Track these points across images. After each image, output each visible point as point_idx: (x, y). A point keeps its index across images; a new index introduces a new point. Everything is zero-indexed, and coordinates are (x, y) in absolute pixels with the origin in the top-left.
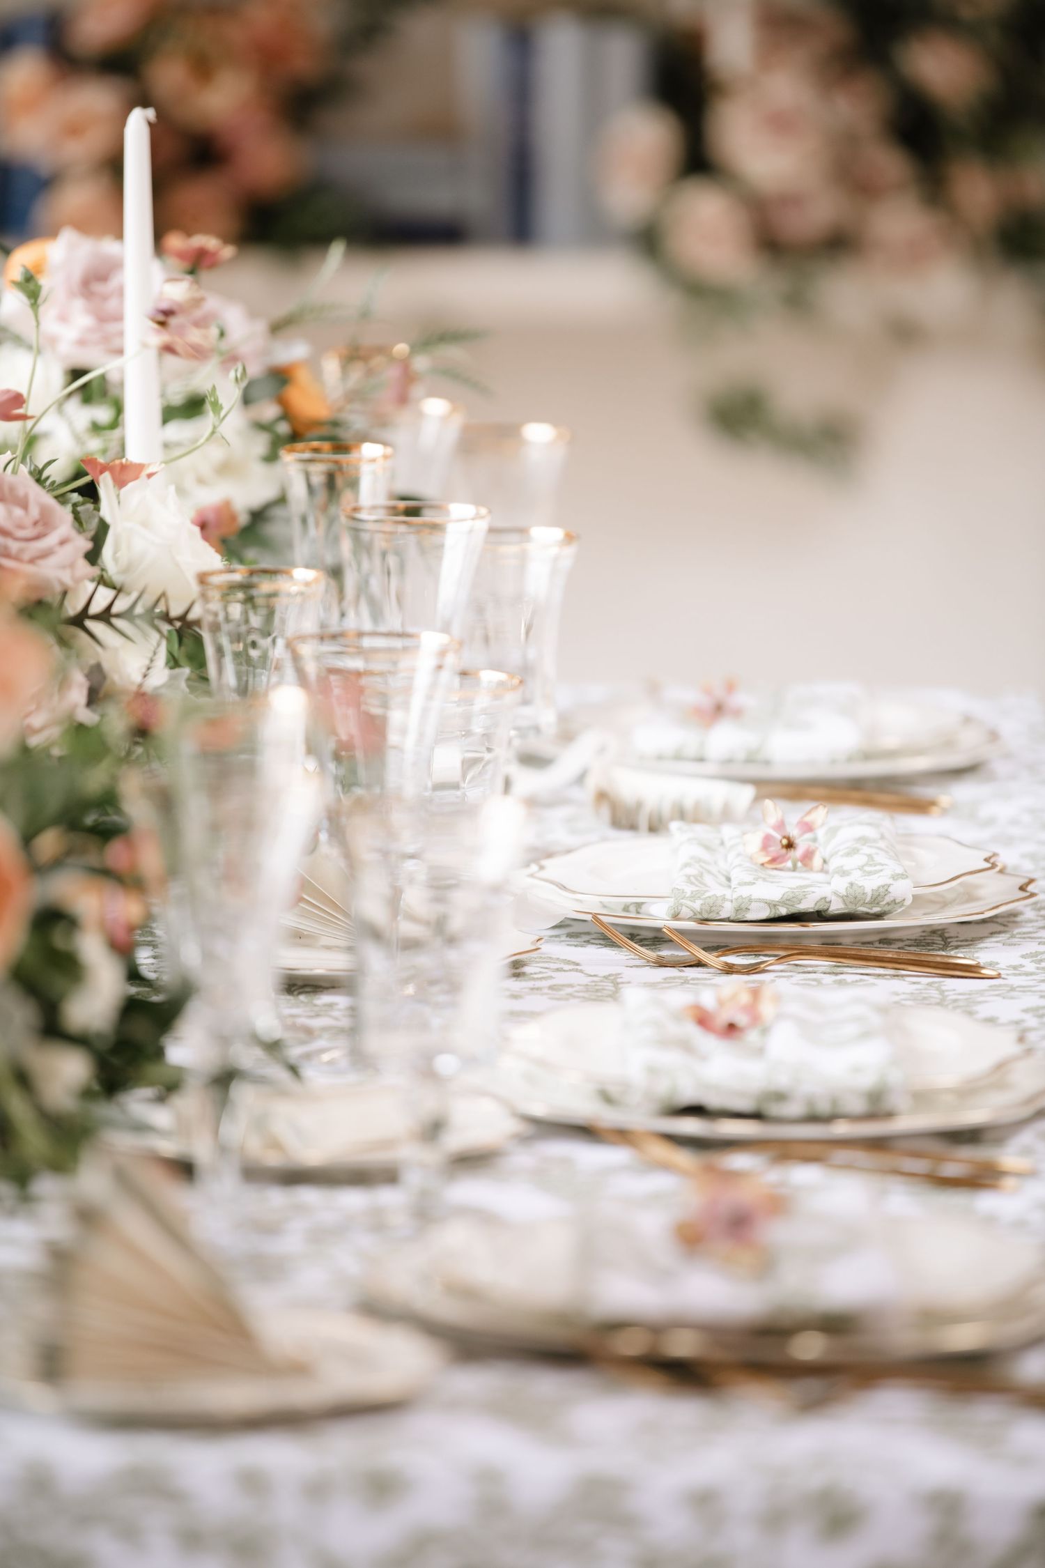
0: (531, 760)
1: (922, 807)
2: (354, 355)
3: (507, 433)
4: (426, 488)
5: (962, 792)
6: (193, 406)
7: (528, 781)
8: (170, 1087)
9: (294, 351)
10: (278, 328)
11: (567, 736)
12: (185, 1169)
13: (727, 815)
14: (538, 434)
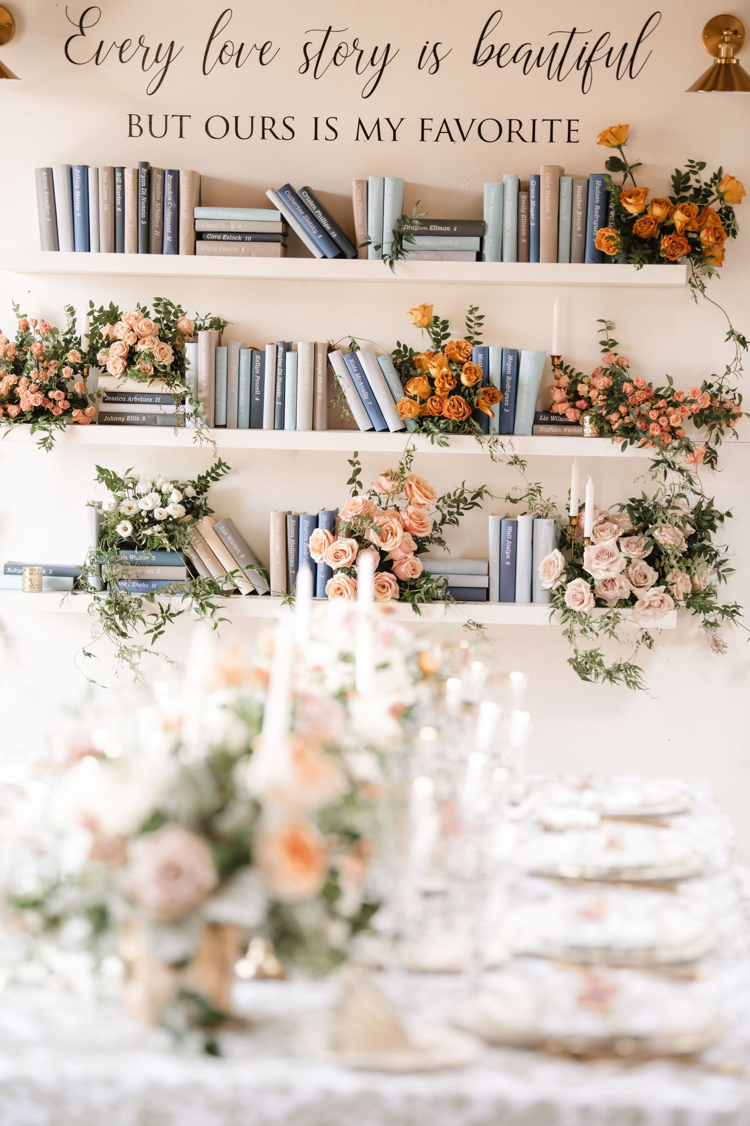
0: (514, 804)
1: (665, 826)
2: (447, 646)
3: (504, 677)
4: (473, 697)
5: (681, 821)
6: (384, 666)
7: (512, 813)
8: (375, 934)
9: (423, 645)
10: (419, 635)
11: (527, 794)
12: (379, 968)
13: (589, 828)
14: (517, 677)
